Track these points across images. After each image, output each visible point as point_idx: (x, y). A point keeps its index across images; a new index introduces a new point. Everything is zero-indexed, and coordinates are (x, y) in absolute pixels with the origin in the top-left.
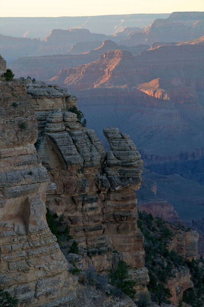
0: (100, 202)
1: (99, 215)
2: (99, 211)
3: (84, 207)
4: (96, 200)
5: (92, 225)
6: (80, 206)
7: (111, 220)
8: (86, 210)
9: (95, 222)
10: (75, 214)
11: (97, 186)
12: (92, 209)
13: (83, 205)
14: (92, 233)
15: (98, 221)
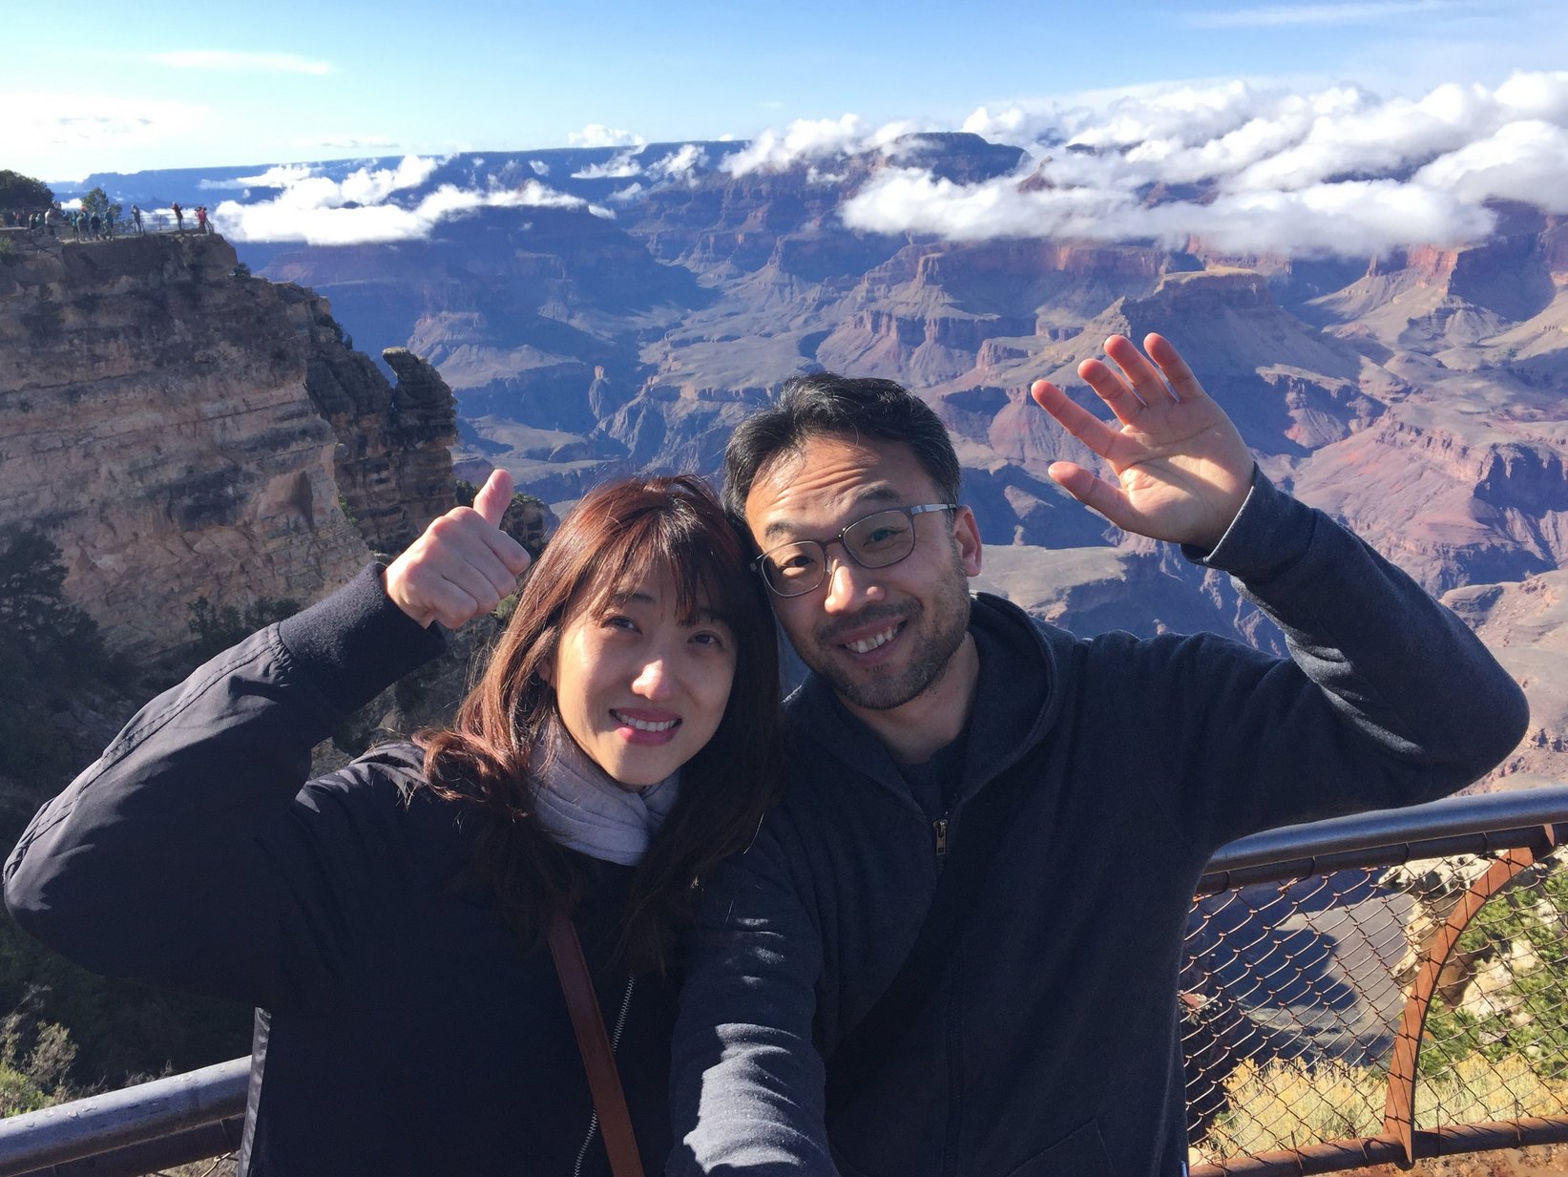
0: (392, 469)
1: (394, 490)
2: (393, 484)
3: (367, 480)
4: (386, 467)
5: (384, 506)
6: (360, 478)
7: (415, 496)
8: (371, 484)
9: (389, 501)
10: (353, 493)
11: (384, 445)
12: (381, 481)
13: (364, 477)
14: (386, 519)
15: (393, 500)
